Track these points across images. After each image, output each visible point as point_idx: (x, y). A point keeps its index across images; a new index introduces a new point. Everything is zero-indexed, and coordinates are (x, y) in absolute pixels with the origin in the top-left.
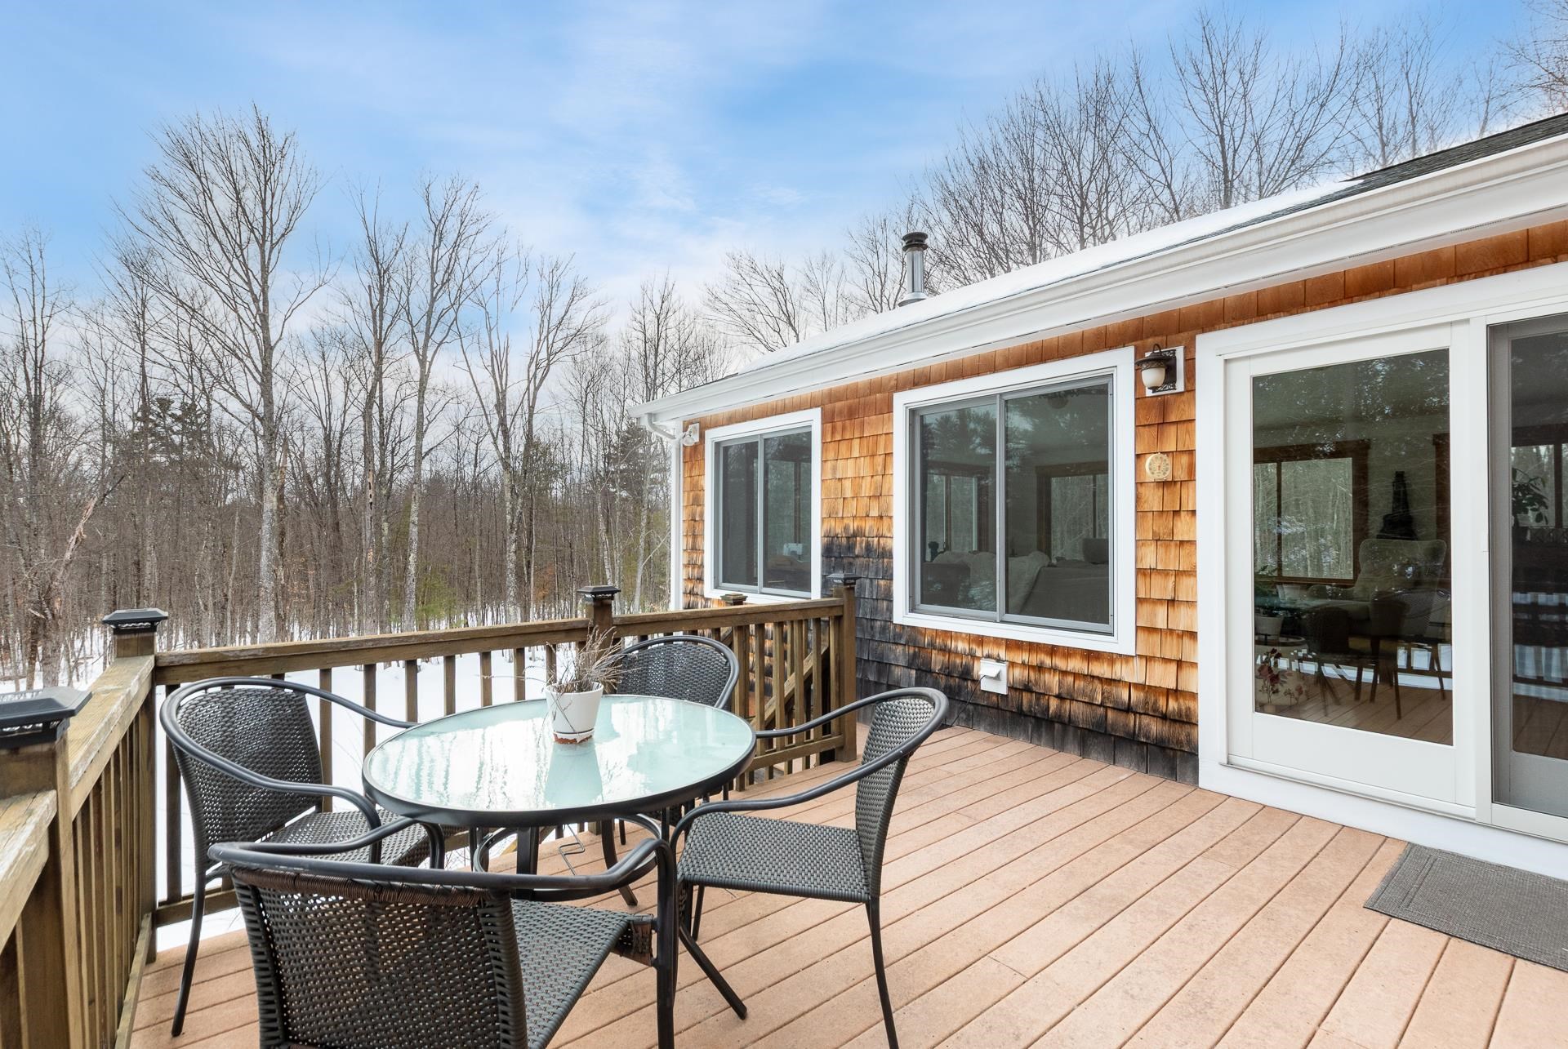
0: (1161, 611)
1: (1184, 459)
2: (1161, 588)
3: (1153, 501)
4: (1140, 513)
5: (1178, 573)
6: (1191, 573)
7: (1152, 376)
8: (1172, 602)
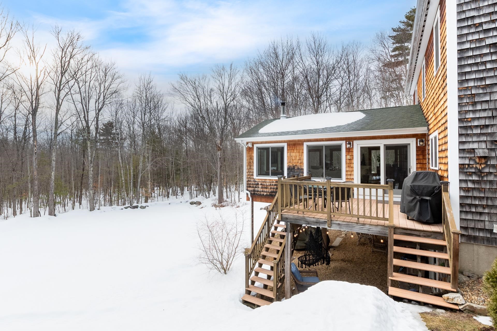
0: (349, 176)
1: (352, 156)
2: (349, 173)
3: (348, 161)
4: (346, 163)
5: (351, 171)
6: (353, 171)
7: (348, 146)
8: (350, 175)
